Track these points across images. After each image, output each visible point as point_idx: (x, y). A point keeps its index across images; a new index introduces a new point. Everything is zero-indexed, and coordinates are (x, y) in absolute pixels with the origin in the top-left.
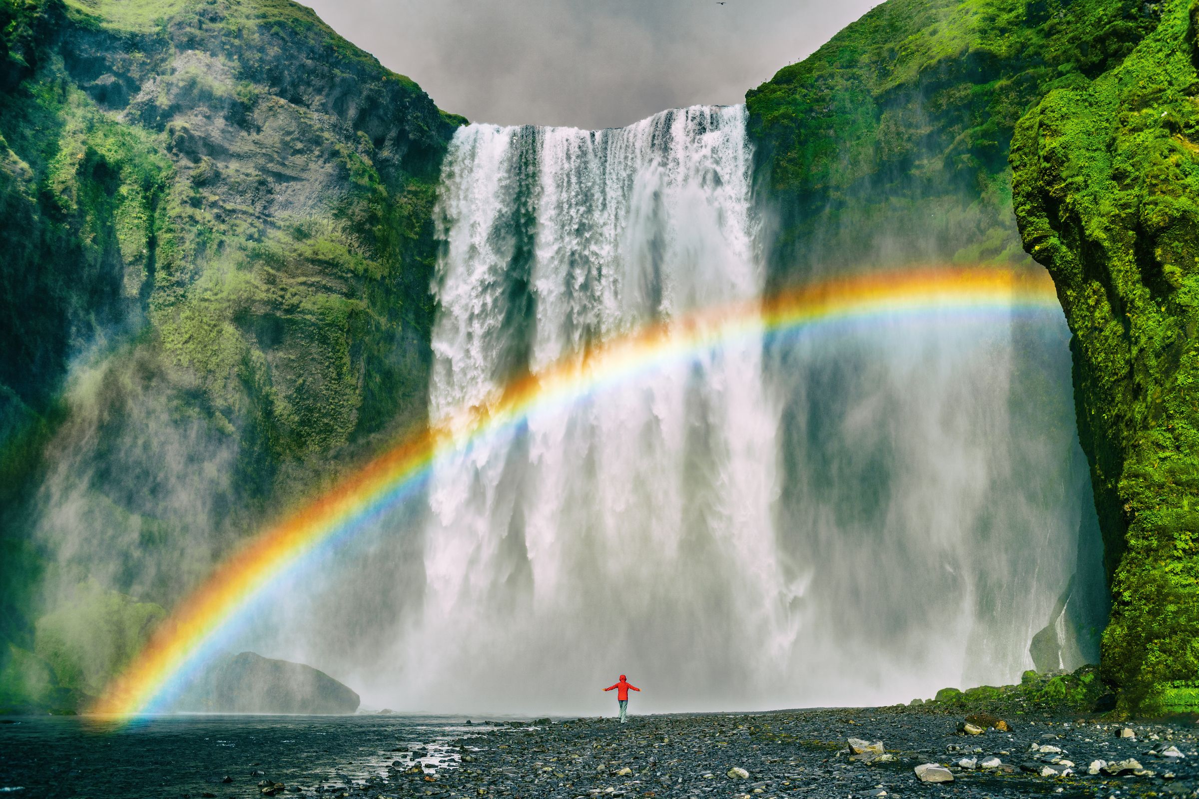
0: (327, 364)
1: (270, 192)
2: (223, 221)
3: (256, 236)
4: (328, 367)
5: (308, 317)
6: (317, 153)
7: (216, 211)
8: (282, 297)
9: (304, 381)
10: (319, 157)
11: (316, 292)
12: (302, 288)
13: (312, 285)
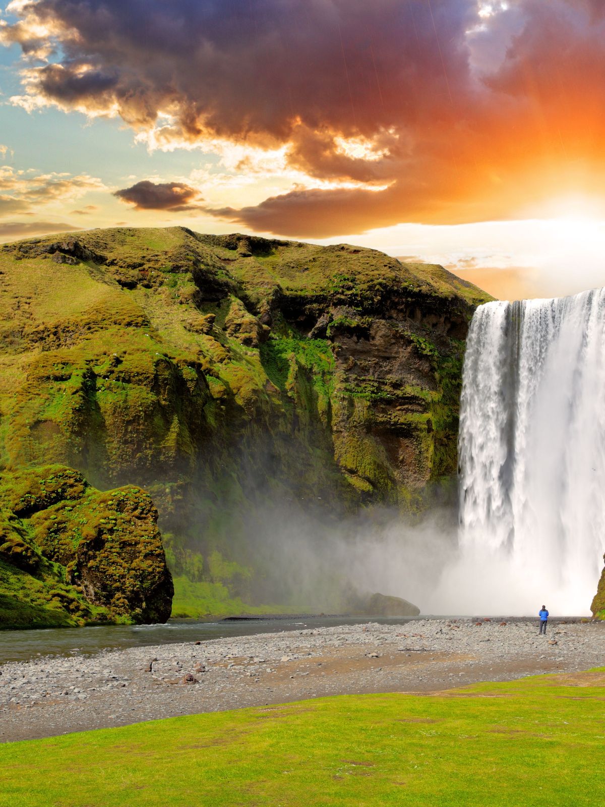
0: (414, 447)
1: (381, 367)
2: (360, 386)
3: (375, 391)
4: (415, 449)
5: (403, 426)
6: (402, 343)
7: (356, 382)
8: (390, 418)
9: (404, 457)
10: (403, 345)
11: (406, 413)
12: (398, 412)
13: (404, 410)
